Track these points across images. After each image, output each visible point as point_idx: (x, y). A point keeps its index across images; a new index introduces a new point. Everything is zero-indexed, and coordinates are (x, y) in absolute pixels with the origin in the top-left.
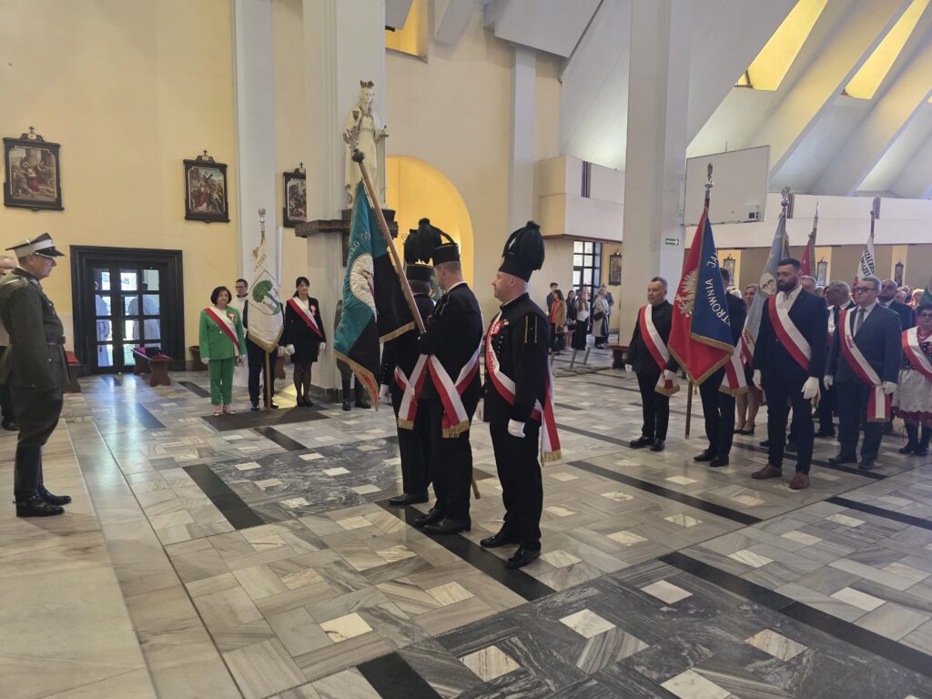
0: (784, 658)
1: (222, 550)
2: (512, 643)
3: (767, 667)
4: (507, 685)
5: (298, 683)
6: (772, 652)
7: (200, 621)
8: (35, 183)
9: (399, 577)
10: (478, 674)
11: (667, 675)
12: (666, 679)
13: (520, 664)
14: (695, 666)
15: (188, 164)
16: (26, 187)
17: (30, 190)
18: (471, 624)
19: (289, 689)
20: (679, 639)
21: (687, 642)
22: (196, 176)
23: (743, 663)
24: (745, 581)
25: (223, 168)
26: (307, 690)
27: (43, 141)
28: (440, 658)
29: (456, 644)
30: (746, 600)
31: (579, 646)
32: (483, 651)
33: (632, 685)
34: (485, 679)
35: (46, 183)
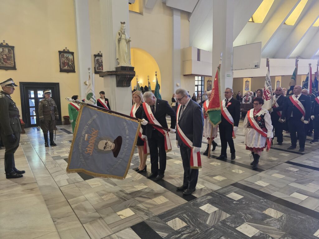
0: (276, 218)
1: (80, 188)
2: (184, 216)
3: (271, 221)
4: (183, 231)
5: (110, 234)
6: (272, 215)
7: (74, 213)
8: (6, 60)
9: (143, 195)
10: (173, 228)
11: (238, 225)
12: (237, 227)
13: (187, 224)
14: (247, 222)
15: (60, 52)
16: (3, 61)
17: (4, 63)
18: (169, 210)
19: (107, 236)
20: (240, 213)
21: (243, 213)
22: (63, 56)
23: (263, 220)
24: (261, 191)
25: (72, 53)
26: (114, 236)
27: (8, 45)
28: (159, 223)
29: (165, 217)
30: (262, 198)
31: (207, 217)
32: (174, 220)
33: (226, 229)
34: (175, 229)
35: (10, 60)
